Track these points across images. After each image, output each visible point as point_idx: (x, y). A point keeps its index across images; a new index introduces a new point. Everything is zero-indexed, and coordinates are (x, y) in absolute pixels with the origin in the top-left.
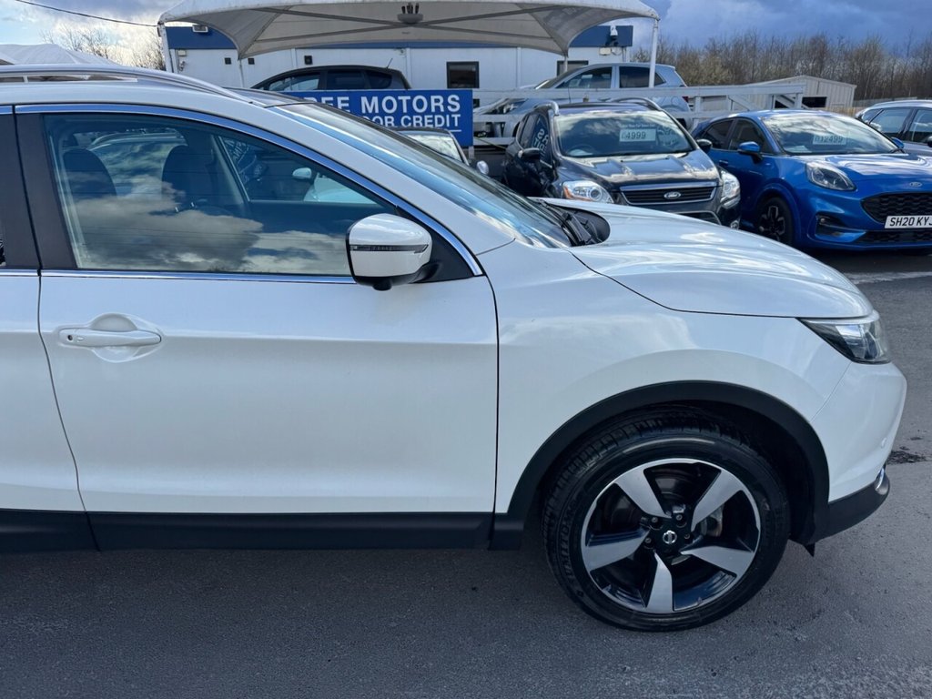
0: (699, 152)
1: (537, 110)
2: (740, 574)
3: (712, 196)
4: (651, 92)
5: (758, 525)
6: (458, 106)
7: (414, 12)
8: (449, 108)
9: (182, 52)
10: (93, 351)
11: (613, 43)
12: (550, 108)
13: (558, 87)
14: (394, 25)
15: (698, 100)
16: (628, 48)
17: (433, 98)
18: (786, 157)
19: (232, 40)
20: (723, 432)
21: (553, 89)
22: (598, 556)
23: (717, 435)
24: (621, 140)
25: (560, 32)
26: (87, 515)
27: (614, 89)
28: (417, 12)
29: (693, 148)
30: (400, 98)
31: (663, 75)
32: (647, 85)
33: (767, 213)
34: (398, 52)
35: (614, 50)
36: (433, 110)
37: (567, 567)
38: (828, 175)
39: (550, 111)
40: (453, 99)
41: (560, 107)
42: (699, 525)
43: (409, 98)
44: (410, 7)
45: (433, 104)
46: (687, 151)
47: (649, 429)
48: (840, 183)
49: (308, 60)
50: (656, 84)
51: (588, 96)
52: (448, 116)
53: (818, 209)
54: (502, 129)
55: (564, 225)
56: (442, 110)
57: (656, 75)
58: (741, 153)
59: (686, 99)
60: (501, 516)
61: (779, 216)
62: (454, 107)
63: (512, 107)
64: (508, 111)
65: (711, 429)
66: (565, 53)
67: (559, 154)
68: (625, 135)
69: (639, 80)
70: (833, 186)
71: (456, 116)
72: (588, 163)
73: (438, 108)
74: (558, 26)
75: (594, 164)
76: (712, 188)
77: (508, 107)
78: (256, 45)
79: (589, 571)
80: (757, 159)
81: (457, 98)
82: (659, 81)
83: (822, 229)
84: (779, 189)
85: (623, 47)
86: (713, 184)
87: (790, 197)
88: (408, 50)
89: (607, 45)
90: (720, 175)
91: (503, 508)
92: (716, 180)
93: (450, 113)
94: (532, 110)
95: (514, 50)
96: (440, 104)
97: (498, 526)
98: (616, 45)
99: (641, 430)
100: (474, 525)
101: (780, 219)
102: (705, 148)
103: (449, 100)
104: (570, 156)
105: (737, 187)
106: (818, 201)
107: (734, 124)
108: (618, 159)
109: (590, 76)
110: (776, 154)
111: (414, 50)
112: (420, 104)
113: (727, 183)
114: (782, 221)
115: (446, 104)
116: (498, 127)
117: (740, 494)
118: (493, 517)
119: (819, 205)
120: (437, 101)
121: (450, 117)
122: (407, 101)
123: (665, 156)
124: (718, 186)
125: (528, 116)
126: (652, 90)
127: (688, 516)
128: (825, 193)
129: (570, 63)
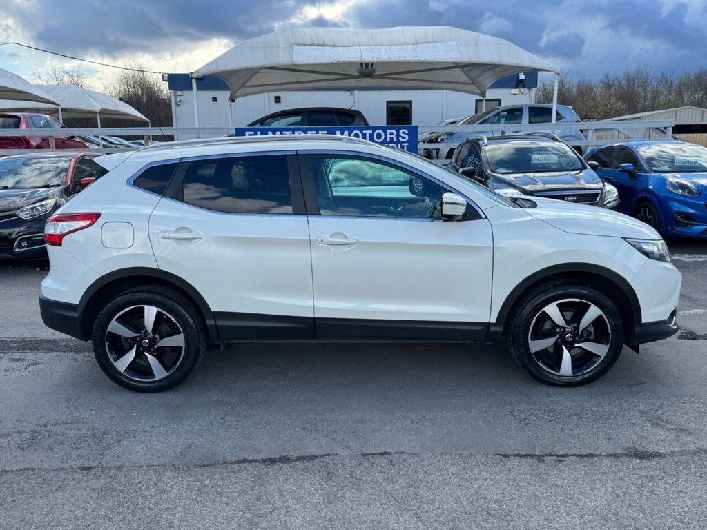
0: (589, 170)
1: (468, 142)
2: (603, 356)
3: (598, 199)
4: (553, 127)
5: (610, 332)
6: (407, 137)
7: (370, 67)
8: (401, 139)
9: (179, 93)
10: (329, 246)
11: (520, 85)
12: (481, 140)
13: (480, 123)
14: (352, 77)
15: (590, 132)
16: (534, 89)
17: (389, 132)
18: (653, 174)
19: (228, 84)
20: (591, 287)
21: (476, 124)
22: (536, 346)
23: (588, 289)
24: (533, 162)
25: (480, 79)
26: (315, 319)
27: (525, 125)
28: (371, 67)
29: (585, 168)
30: (364, 132)
31: (563, 113)
32: (551, 121)
33: (640, 213)
34: (348, 93)
35: (522, 90)
36: (388, 140)
37: (522, 350)
38: (682, 187)
39: (480, 142)
40: (404, 133)
41: (488, 139)
42: (582, 332)
43: (371, 132)
44: (367, 65)
45: (389, 136)
46: (581, 170)
47: (558, 286)
48: (690, 191)
49: (277, 100)
50: (557, 120)
51: (506, 129)
52: (399, 145)
53: (676, 209)
54: (438, 153)
55: (514, 202)
56: (395, 140)
57: (558, 113)
58: (620, 171)
59: (582, 131)
60: (493, 324)
61: (649, 215)
62: (404, 138)
63: (445, 137)
64: (442, 140)
65: (586, 286)
66: (483, 94)
67: (489, 172)
68: (535, 158)
69: (545, 118)
70: (686, 194)
71: (405, 145)
72: (510, 177)
73: (392, 139)
74: (479, 76)
75: (515, 178)
76: (598, 194)
77: (442, 137)
78: (243, 89)
79: (532, 353)
80: (632, 175)
81: (406, 132)
82: (559, 117)
83: (679, 223)
84: (649, 196)
85: (529, 88)
86: (600, 192)
87: (656, 202)
88: (356, 92)
89: (516, 87)
90: (604, 186)
91: (493, 320)
92: (601, 189)
93: (401, 142)
94: (464, 140)
95: (441, 91)
96: (394, 136)
97: (491, 329)
98: (523, 86)
99: (555, 286)
100: (481, 328)
101: (649, 217)
102: (594, 168)
103: (401, 133)
104: (496, 173)
105: (617, 194)
106: (676, 204)
107: (616, 151)
108: (531, 175)
109: (506, 113)
110: (646, 172)
111: (362, 93)
112: (379, 136)
113: (608, 191)
114: (651, 219)
115: (398, 136)
116: (434, 152)
117: (600, 316)
118: (489, 324)
119: (676, 207)
120: (392, 134)
121: (401, 145)
122: (370, 134)
123: (565, 173)
124: (602, 193)
125: (462, 145)
126: (554, 124)
127: (577, 328)
128: (680, 198)
129: (487, 100)
